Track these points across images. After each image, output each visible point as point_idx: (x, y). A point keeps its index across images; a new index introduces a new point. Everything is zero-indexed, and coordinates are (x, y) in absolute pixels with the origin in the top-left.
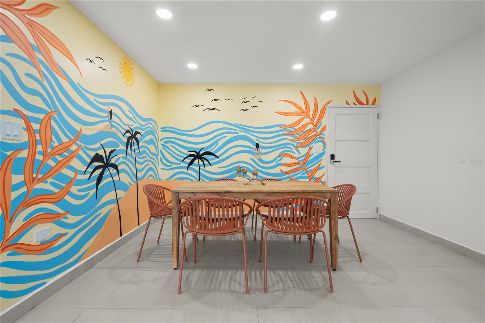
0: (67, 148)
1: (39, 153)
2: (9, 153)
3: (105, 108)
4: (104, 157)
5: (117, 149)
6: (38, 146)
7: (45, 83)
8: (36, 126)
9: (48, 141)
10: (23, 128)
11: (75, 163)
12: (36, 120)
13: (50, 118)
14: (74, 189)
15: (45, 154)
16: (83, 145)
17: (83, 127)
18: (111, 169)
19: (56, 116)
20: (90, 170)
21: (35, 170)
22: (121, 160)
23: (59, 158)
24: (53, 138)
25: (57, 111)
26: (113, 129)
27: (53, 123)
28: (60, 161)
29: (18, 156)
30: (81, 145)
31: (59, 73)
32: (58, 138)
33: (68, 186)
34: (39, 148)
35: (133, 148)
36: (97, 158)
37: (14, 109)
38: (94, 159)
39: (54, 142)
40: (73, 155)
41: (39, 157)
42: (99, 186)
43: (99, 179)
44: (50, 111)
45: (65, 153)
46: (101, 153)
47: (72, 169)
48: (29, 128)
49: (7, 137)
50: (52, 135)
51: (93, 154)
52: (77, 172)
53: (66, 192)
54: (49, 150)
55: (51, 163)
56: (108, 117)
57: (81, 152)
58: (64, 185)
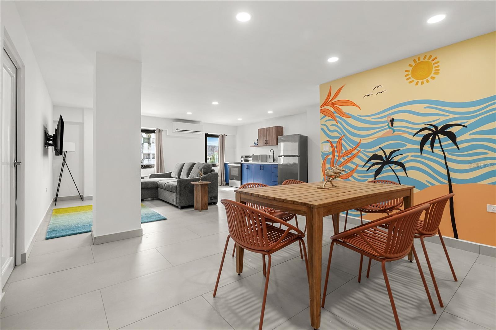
0: (350, 152)
1: (336, 156)
2: (325, 156)
4: (384, 156)
5: (401, 149)
6: (336, 153)
7: (339, 125)
8: (335, 145)
9: (340, 150)
10: (330, 147)
11: (356, 160)
12: (334, 142)
13: (341, 139)
14: (355, 175)
15: (339, 156)
16: (361, 150)
17: (362, 139)
19: (344, 138)
20: (369, 165)
21: (335, 163)
22: (410, 158)
23: (346, 158)
24: (343, 148)
25: (345, 135)
26: (396, 133)
27: (343, 141)
28: (346, 159)
29: (329, 158)
30: (360, 150)
31: (345, 116)
32: (345, 148)
33: (351, 172)
34: (336, 154)
36: (375, 157)
37: (327, 140)
38: (371, 159)
39: (343, 150)
40: (354, 156)
41: (336, 158)
42: (377, 177)
43: (378, 172)
44: (341, 136)
45: (349, 155)
47: (354, 163)
48: (332, 146)
49: (325, 151)
50: (342, 147)
51: (371, 155)
52: (357, 165)
53: (351, 175)
54: (341, 154)
55: (342, 160)
56: (388, 125)
57: (360, 154)
58: (349, 172)
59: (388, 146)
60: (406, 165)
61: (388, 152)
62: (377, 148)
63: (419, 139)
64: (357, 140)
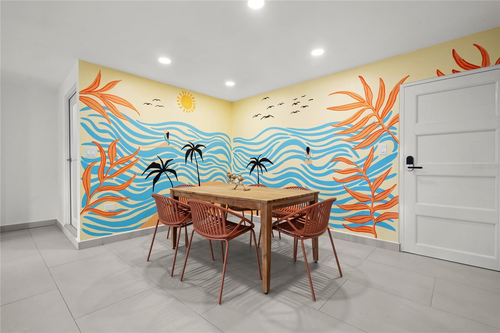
0: (128, 160)
1: (108, 163)
2: (89, 164)
3: (162, 132)
4: (161, 164)
5: (174, 159)
6: (107, 160)
7: (112, 125)
8: (105, 149)
9: (114, 156)
10: (98, 151)
11: (134, 168)
12: (105, 146)
13: (115, 143)
14: (133, 184)
15: (112, 164)
16: (140, 158)
17: (141, 146)
18: (168, 173)
19: (119, 142)
20: (148, 173)
21: (105, 172)
22: (179, 166)
23: (122, 166)
24: (117, 154)
25: (120, 139)
26: (170, 145)
27: (117, 146)
28: (122, 168)
29: (95, 165)
30: (139, 158)
31: (121, 117)
32: (121, 154)
33: (128, 182)
34: (108, 160)
35: (194, 157)
36: (154, 165)
37: (92, 142)
38: (150, 167)
39: (118, 157)
40: (132, 164)
41: (108, 165)
42: (156, 184)
43: (156, 179)
44: (115, 140)
45: (126, 163)
46: (158, 162)
47: (132, 172)
48: (101, 150)
49: (88, 156)
50: (117, 153)
51: (150, 163)
52: (136, 174)
53: (128, 185)
54: (115, 161)
55: (116, 168)
56: (165, 137)
57: (139, 162)
58: (126, 182)
59: (165, 156)
60: (177, 172)
61: (164, 161)
62: (155, 157)
63: (184, 152)
64: (136, 146)
